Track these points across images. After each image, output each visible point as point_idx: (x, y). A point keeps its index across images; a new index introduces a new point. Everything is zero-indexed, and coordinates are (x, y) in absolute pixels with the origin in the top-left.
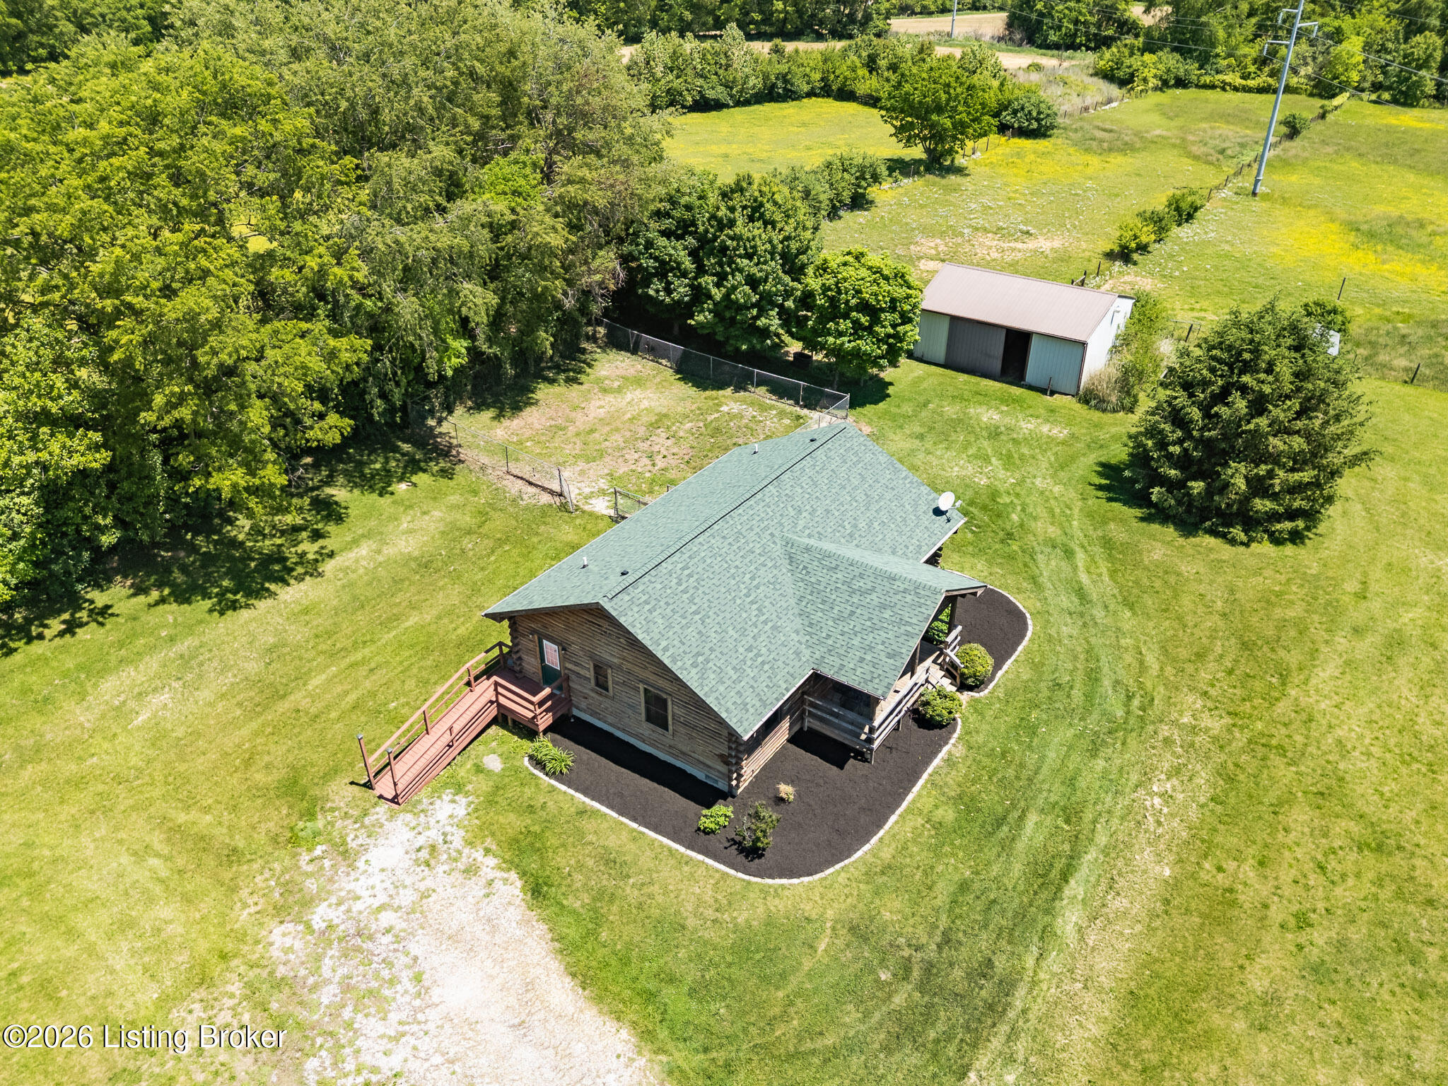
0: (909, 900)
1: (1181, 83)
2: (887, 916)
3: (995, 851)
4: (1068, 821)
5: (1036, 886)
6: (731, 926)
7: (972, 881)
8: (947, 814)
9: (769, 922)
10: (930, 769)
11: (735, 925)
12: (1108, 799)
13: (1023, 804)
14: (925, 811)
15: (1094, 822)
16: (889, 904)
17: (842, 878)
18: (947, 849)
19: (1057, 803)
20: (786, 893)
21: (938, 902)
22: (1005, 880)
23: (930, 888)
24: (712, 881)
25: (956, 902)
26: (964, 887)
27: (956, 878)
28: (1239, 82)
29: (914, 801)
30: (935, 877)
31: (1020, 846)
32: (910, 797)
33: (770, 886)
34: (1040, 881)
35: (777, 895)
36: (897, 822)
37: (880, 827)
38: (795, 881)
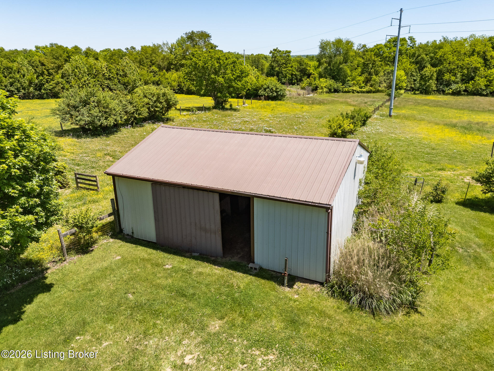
1: (336, 91)
28: (359, 89)
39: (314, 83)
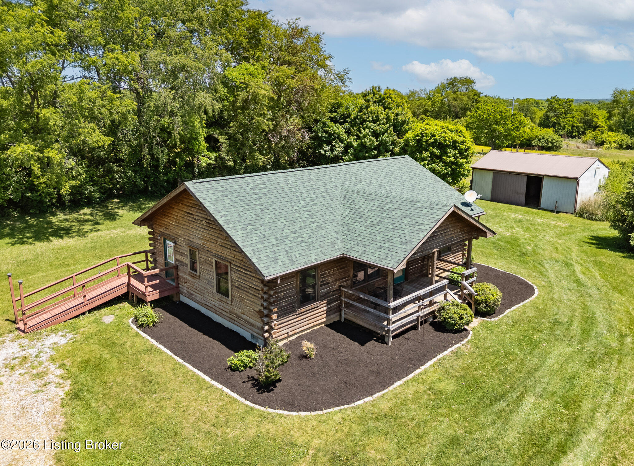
0: (397, 444)
1: (630, 147)
2: (372, 453)
3: (490, 418)
4: (566, 407)
5: (531, 453)
6: (220, 439)
7: (464, 438)
8: (450, 386)
9: (256, 441)
10: (440, 356)
11: (224, 440)
12: (607, 396)
13: (522, 389)
14: (429, 382)
15: (594, 411)
16: (376, 444)
17: (338, 418)
18: (443, 411)
19: (556, 392)
20: (282, 420)
21: (426, 450)
22: (500, 443)
23: (420, 438)
24: (221, 404)
25: (444, 453)
26: (455, 442)
27: (449, 433)
29: (420, 374)
30: (426, 429)
31: (517, 418)
32: (418, 371)
33: (269, 414)
34: (535, 449)
35: (273, 421)
36: (401, 386)
37: (386, 387)
38: (294, 413)
39: (600, 136)
